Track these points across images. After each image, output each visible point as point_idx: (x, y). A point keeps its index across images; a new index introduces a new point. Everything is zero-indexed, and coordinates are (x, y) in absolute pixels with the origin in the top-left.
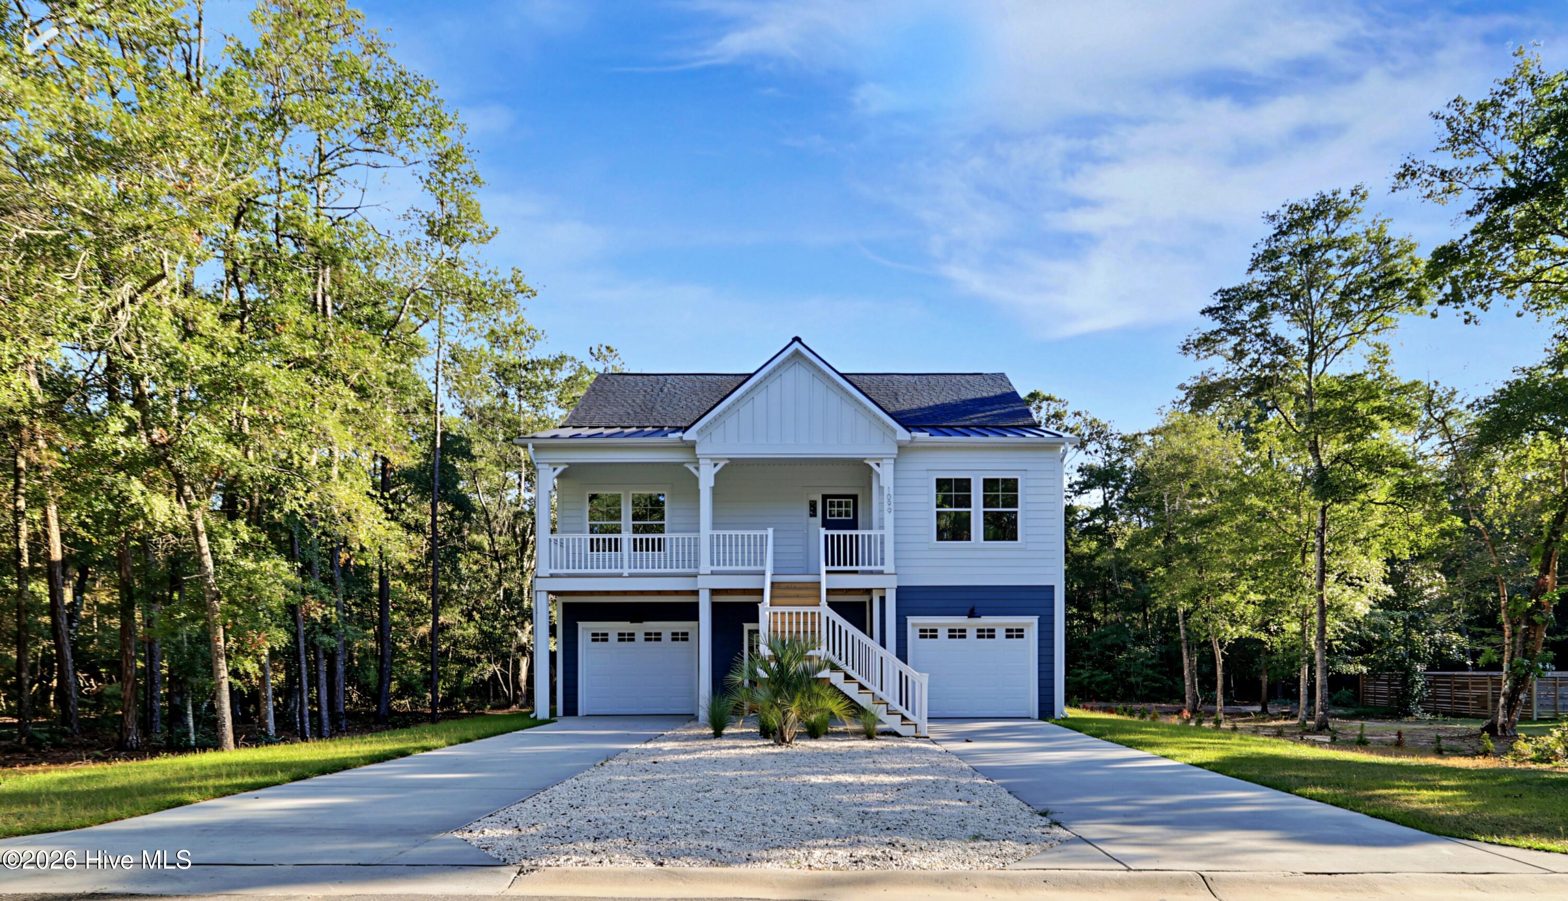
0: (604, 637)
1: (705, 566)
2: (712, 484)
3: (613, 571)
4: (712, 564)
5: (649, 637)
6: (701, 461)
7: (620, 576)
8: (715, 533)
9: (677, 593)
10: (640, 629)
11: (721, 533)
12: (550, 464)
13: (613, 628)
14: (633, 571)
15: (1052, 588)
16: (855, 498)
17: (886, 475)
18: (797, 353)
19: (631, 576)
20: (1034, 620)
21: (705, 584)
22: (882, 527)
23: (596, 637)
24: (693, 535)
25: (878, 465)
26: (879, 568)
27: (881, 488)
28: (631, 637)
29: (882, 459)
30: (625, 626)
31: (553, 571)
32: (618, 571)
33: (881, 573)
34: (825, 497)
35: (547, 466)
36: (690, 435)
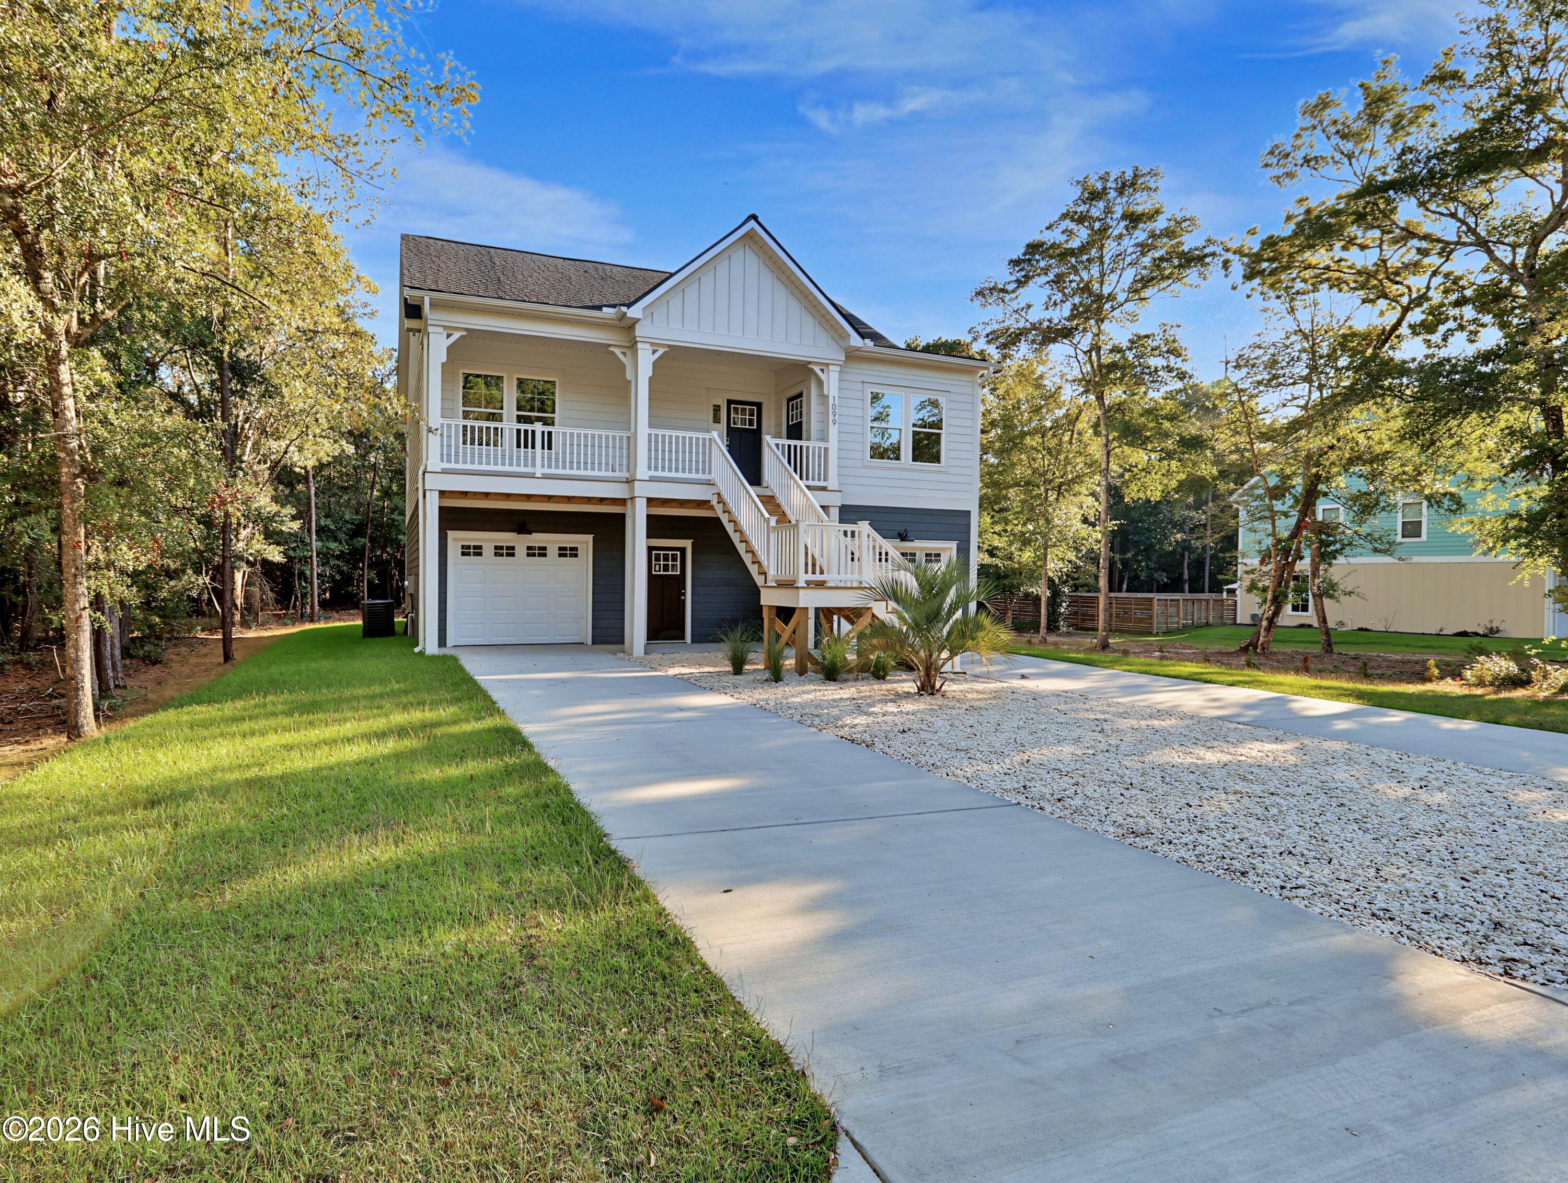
0: (478, 551)
1: (642, 472)
3: (522, 469)
4: (649, 468)
5: (531, 552)
6: (639, 345)
7: (532, 476)
8: (654, 432)
9: (602, 500)
10: (521, 542)
11: (660, 432)
12: (445, 327)
13: (488, 539)
14: (547, 471)
15: (968, 513)
16: (759, 405)
17: (832, 381)
18: (751, 235)
19: (545, 477)
20: (953, 545)
21: (643, 491)
22: (824, 438)
23: (466, 551)
24: (625, 434)
25: (822, 370)
26: (822, 484)
27: (824, 398)
28: (510, 552)
29: (828, 365)
30: (506, 538)
31: (446, 465)
32: (529, 470)
33: (824, 489)
34: (730, 402)
35: (440, 330)
36: (634, 312)
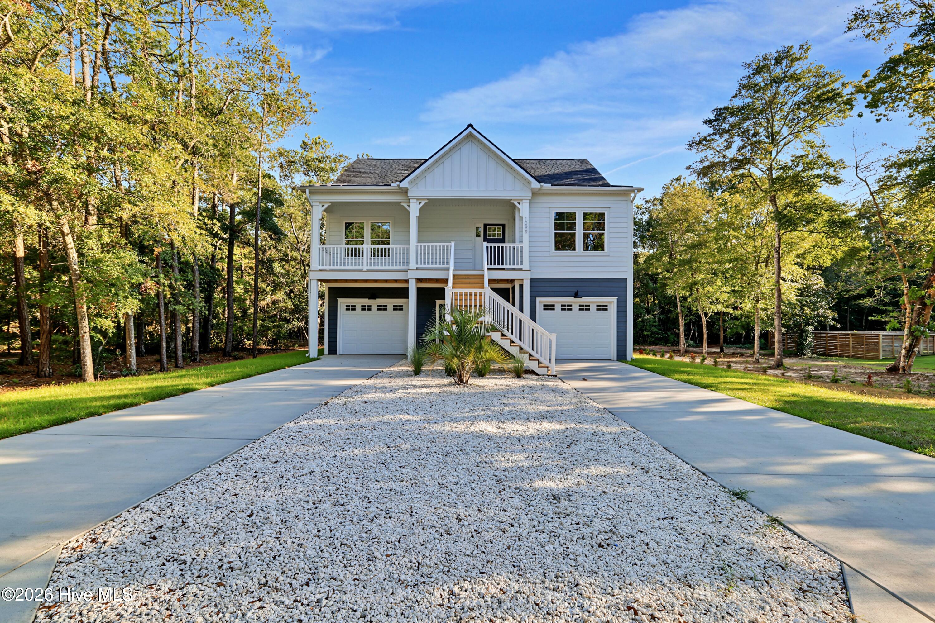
0: (353, 308)
1: (413, 265)
2: (418, 215)
3: (357, 267)
4: (417, 263)
5: (379, 308)
6: (411, 201)
7: (361, 271)
8: (419, 244)
9: (396, 281)
10: (374, 303)
11: (423, 244)
12: (320, 202)
13: (359, 302)
14: (369, 267)
15: (625, 280)
16: (503, 226)
17: (524, 209)
18: (470, 134)
19: (368, 271)
20: (614, 300)
21: (412, 276)
22: (521, 242)
23: (348, 308)
24: (405, 247)
25: (519, 203)
26: (519, 267)
27: (521, 218)
28: (369, 308)
29: (522, 200)
30: (366, 301)
31: (321, 267)
32: (360, 267)
33: (521, 269)
34: (485, 225)
35: (318, 204)
36: (404, 184)
